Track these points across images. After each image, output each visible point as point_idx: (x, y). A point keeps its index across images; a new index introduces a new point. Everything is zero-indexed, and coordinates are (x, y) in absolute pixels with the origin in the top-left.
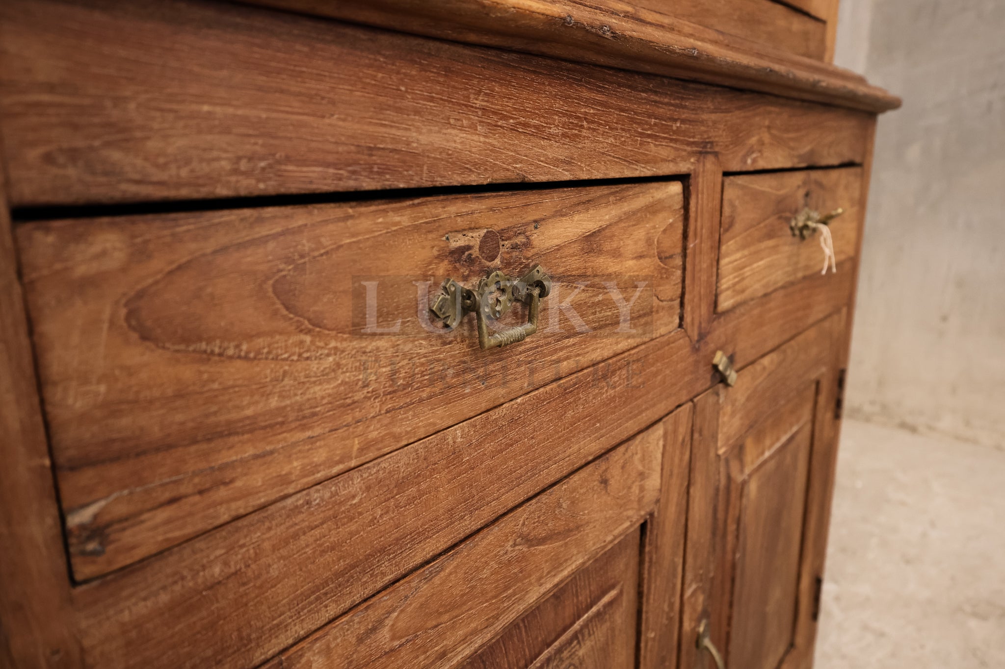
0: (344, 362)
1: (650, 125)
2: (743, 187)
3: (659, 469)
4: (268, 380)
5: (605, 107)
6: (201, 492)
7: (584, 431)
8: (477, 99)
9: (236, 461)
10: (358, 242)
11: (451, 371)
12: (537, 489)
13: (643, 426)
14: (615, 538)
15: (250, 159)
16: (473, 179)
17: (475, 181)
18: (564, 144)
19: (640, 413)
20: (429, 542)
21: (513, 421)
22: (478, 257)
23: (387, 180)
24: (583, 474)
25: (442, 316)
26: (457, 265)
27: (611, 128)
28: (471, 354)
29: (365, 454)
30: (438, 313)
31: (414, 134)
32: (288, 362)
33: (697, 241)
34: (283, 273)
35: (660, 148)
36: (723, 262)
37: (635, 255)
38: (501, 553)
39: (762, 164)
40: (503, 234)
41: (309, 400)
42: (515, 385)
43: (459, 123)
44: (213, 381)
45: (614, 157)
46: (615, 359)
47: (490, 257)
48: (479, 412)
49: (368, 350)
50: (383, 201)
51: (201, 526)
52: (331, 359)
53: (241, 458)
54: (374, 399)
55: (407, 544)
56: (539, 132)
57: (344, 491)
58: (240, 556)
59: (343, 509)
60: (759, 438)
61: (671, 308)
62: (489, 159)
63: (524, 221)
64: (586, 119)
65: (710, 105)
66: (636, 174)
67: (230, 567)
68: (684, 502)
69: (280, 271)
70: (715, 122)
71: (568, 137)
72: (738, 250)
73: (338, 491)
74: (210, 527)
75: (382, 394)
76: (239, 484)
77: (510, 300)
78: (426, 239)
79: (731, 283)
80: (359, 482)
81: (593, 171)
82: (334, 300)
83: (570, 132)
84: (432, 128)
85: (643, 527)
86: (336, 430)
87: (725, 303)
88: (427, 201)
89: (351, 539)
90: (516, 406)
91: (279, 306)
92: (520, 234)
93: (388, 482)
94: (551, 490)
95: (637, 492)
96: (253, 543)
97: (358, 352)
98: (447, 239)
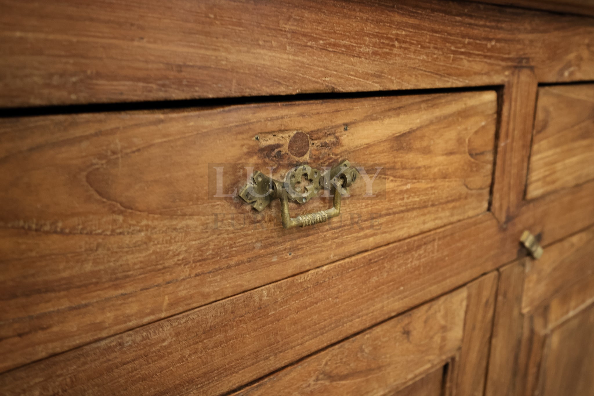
0: (155, 236)
1: (464, 44)
2: (559, 96)
3: (461, 324)
4: (83, 250)
5: (418, 29)
6: (20, 335)
7: (388, 293)
8: (286, 24)
9: (53, 312)
10: (169, 141)
11: (259, 245)
12: (340, 337)
13: (447, 289)
14: (416, 376)
15: (62, 75)
16: (282, 90)
17: (283, 92)
18: (374, 60)
19: (445, 279)
20: (235, 376)
21: (317, 284)
22: (287, 154)
23: (196, 91)
24: (386, 326)
25: (248, 201)
26: (267, 160)
27: (423, 47)
28: (278, 231)
29: (175, 308)
30: (245, 199)
31: (223, 54)
32: (102, 236)
33: (509, 141)
34: (97, 166)
35: (473, 63)
36: (534, 158)
37: (446, 152)
38: (304, 386)
39: (579, 76)
40: (312, 135)
41: (121, 265)
42: (323, 256)
43: (269, 44)
44: (31, 250)
45: (425, 71)
46: (420, 236)
47: (299, 154)
48: (285, 276)
49: (178, 227)
50: (196, 108)
51: (20, 360)
52: (143, 234)
53: (58, 310)
54: (184, 265)
55: (214, 377)
56: (349, 51)
57: (154, 335)
58: (57, 383)
59: (154, 349)
60: (565, 299)
61: (480, 195)
62: (298, 74)
63: (334, 124)
64: (397, 39)
65: (528, 26)
66: (448, 85)
67: (48, 391)
68: (486, 350)
69: (92, 164)
70: (531, 41)
71: (379, 54)
72: (550, 148)
73: (149, 336)
74: (28, 361)
75: (192, 262)
76: (55, 329)
77: (317, 189)
78: (236, 139)
79: (541, 176)
80: (169, 330)
81: (404, 83)
82: (146, 188)
83: (380, 51)
84: (242, 49)
85: (446, 367)
86: (147, 289)
87: (534, 191)
88: (238, 108)
89: (161, 372)
90: (321, 272)
91: (92, 192)
92: (330, 134)
93: (196, 329)
94: (354, 338)
95: (439, 341)
96: (69, 374)
97: (169, 228)
98: (257, 139)
